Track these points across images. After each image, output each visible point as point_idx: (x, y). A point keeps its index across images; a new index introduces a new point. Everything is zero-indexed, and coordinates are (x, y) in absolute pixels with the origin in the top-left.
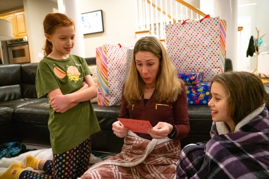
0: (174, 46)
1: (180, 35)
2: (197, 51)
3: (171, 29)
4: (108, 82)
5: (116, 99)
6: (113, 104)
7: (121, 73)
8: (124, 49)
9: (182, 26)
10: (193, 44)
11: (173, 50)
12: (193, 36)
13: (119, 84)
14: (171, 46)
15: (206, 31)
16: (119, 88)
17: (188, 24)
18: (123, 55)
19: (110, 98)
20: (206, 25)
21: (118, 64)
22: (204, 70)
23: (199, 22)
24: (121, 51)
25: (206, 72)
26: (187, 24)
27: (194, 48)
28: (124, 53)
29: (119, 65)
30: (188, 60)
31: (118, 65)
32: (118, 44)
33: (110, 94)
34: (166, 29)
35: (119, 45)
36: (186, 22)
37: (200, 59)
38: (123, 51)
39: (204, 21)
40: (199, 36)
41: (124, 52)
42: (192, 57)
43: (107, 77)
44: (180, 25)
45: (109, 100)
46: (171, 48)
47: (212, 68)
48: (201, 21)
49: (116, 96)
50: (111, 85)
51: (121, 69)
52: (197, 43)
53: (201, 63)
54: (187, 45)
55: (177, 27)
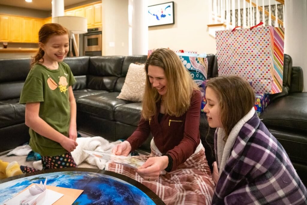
0: (223, 52)
1: (229, 42)
2: (246, 60)
3: (221, 35)
9: (232, 33)
10: (242, 52)
11: (222, 56)
12: (242, 44)
14: (221, 52)
15: (256, 39)
17: (238, 31)
20: (256, 33)
22: (253, 80)
23: (249, 30)
25: (255, 82)
26: (236, 31)
27: (242, 56)
30: (237, 68)
34: (216, 34)
36: (236, 30)
37: (249, 68)
39: (254, 29)
40: (249, 44)
42: (241, 66)
44: (230, 32)
46: (221, 54)
47: (262, 79)
48: (251, 29)
52: (246, 52)
53: (249, 72)
54: (236, 52)
55: (227, 33)
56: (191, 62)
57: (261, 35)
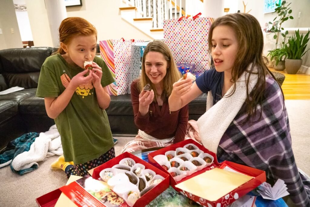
0: (171, 40)
1: (176, 31)
2: (190, 46)
3: (169, 25)
4: (115, 74)
5: (123, 89)
6: (120, 93)
7: (125, 65)
9: (178, 22)
10: (187, 39)
11: (170, 44)
12: (187, 32)
13: (124, 76)
14: (168, 40)
15: (198, 28)
16: (125, 79)
18: (126, 49)
19: (117, 88)
20: (198, 23)
21: (122, 57)
22: (195, 62)
23: (193, 19)
24: (124, 45)
25: (197, 64)
26: (182, 21)
27: (187, 43)
29: (123, 58)
30: (182, 53)
31: (122, 59)
32: (122, 38)
33: (117, 85)
34: (164, 24)
36: (182, 19)
37: (193, 53)
38: (126, 45)
39: (197, 20)
40: (193, 33)
42: (186, 51)
43: (115, 70)
44: (177, 21)
45: (117, 90)
46: (168, 42)
47: (202, 61)
49: (122, 86)
50: (118, 77)
51: (125, 62)
52: (190, 39)
53: (193, 56)
54: (182, 40)
55: (174, 23)
57: (202, 25)
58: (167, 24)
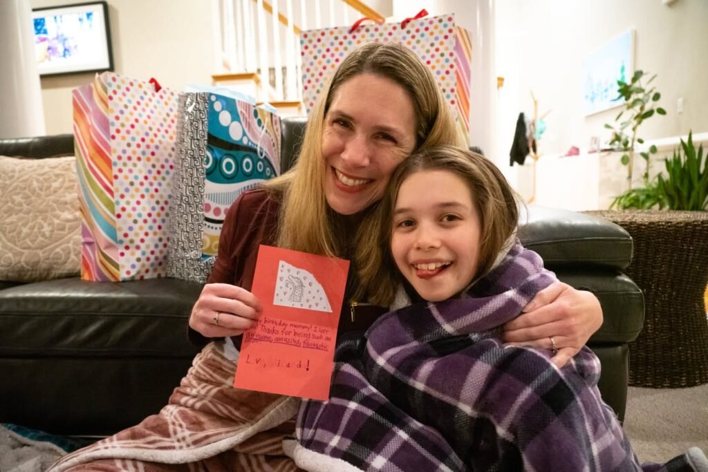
3: (319, 45)
4: (114, 201)
5: (143, 258)
6: (133, 273)
7: (159, 172)
8: (169, 99)
9: (350, 37)
13: (153, 209)
16: (155, 221)
17: (367, 30)
18: (165, 116)
19: (122, 254)
20: (418, 36)
21: (148, 141)
23: (399, 27)
24: (158, 102)
26: (363, 31)
28: (171, 110)
29: (152, 145)
31: (148, 147)
32: (149, 79)
33: (121, 242)
34: (302, 42)
35: (153, 84)
36: (363, 26)
38: (166, 104)
39: (413, 26)
41: (170, 106)
43: (112, 183)
44: (346, 33)
45: (121, 261)
48: (404, 24)
49: (143, 246)
50: (124, 209)
51: (158, 160)
55: (336, 38)
56: (241, 118)
57: (432, 39)
58: (315, 42)
